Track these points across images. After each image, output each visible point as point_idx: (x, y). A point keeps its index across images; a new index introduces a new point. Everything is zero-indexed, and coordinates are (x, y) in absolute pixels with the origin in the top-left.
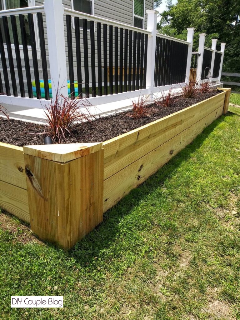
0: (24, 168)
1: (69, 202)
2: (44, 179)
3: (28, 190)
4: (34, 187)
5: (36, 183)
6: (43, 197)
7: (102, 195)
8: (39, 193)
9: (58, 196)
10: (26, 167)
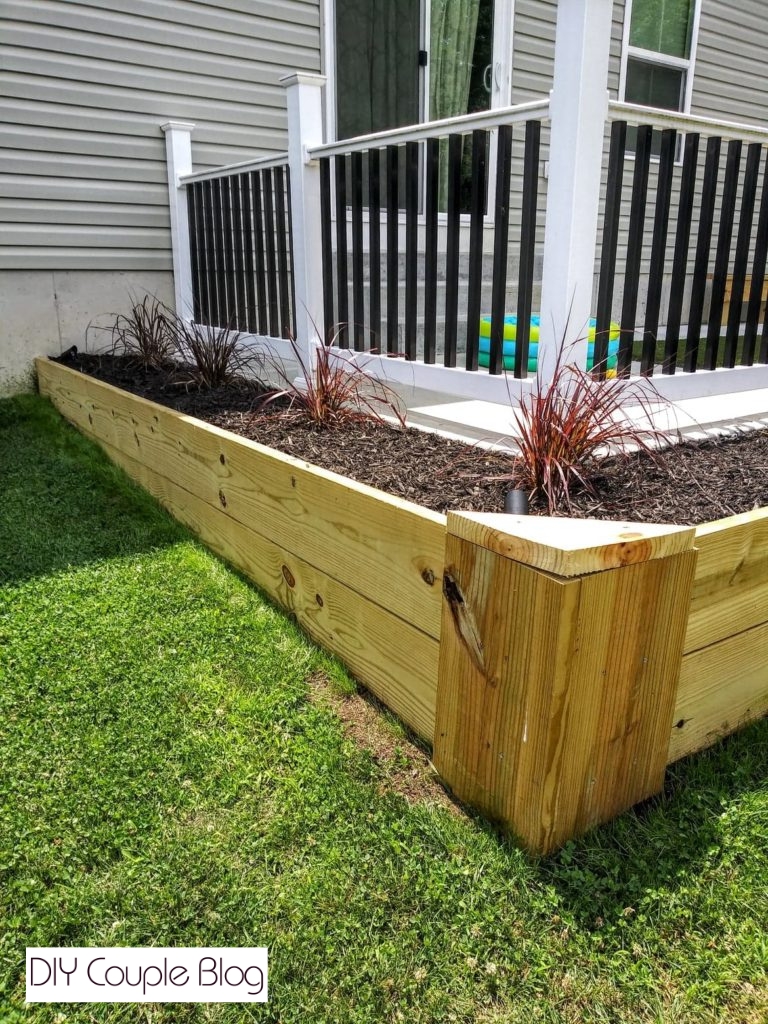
0: (439, 574)
1: (562, 704)
2: (496, 617)
3: (442, 641)
4: (461, 636)
5: (469, 626)
6: (484, 673)
7: (671, 702)
8: (474, 657)
9: (532, 678)
10: (445, 572)
